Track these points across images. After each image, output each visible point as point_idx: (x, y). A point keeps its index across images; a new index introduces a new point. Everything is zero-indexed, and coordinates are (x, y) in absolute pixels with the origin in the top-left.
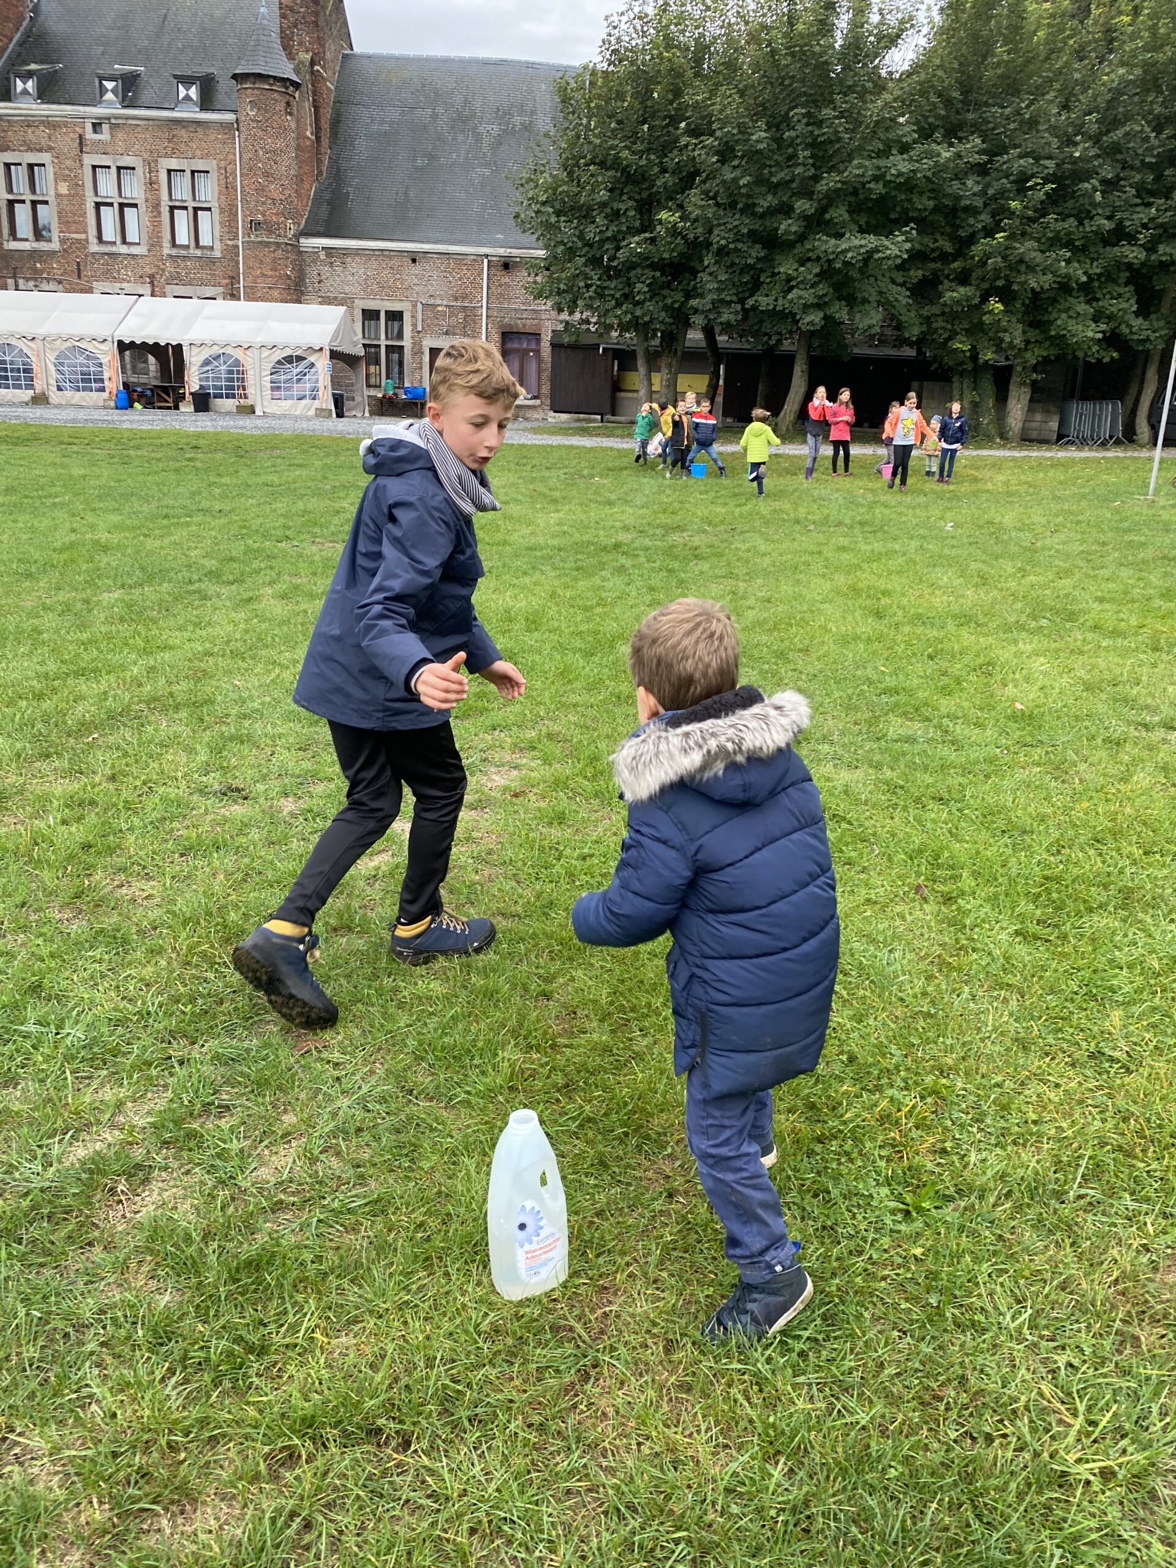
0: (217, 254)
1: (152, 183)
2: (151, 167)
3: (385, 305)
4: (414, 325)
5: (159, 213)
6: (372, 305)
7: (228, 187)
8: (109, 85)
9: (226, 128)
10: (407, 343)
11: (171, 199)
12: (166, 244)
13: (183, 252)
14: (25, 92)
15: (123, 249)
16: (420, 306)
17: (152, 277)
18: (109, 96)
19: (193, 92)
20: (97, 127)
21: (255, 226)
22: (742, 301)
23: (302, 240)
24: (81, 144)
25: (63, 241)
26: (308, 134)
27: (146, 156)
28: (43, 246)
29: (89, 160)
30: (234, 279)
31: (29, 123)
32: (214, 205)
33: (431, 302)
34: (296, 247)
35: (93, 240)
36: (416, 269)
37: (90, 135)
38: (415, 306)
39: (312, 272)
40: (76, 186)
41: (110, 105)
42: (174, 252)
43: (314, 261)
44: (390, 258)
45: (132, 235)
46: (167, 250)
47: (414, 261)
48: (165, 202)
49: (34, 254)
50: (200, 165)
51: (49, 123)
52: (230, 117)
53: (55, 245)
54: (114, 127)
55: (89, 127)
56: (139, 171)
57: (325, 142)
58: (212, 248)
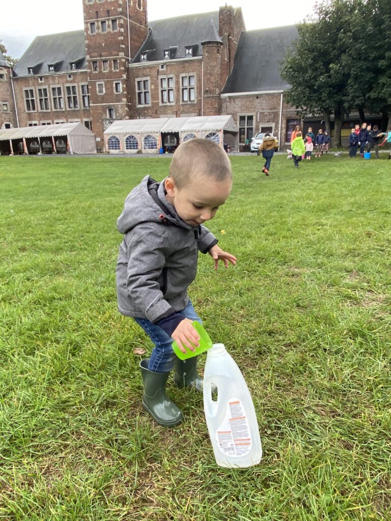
0: (195, 102)
1: (177, 82)
2: (177, 77)
3: (247, 114)
4: (257, 120)
5: (179, 92)
6: (243, 114)
7: (199, 80)
8: (167, 53)
9: (200, 61)
10: (254, 126)
11: (183, 86)
12: (181, 101)
13: (186, 103)
14: (144, 59)
15: (169, 104)
16: (259, 113)
17: (176, 112)
18: (167, 56)
19: (191, 51)
20: (162, 67)
21: (206, 92)
22: (364, 96)
23: (221, 95)
24: (158, 73)
25: (152, 103)
26: (226, 59)
27: (176, 74)
28: (147, 106)
29: (160, 77)
30: (200, 110)
31: (144, 68)
32: (195, 87)
33: (263, 111)
34: (219, 98)
35: (160, 102)
36: (258, 100)
37: (161, 69)
38: (257, 113)
39: (224, 105)
40: (156, 86)
41: (167, 59)
42: (183, 103)
43: (225, 102)
44: (249, 97)
45: (172, 99)
46: (181, 103)
47: (257, 98)
48: (181, 87)
49: (145, 108)
50: (191, 74)
51: (150, 68)
52: (201, 57)
53: (150, 105)
54: (167, 66)
55: (160, 67)
56: (174, 79)
57: (232, 61)
58: (194, 101)
